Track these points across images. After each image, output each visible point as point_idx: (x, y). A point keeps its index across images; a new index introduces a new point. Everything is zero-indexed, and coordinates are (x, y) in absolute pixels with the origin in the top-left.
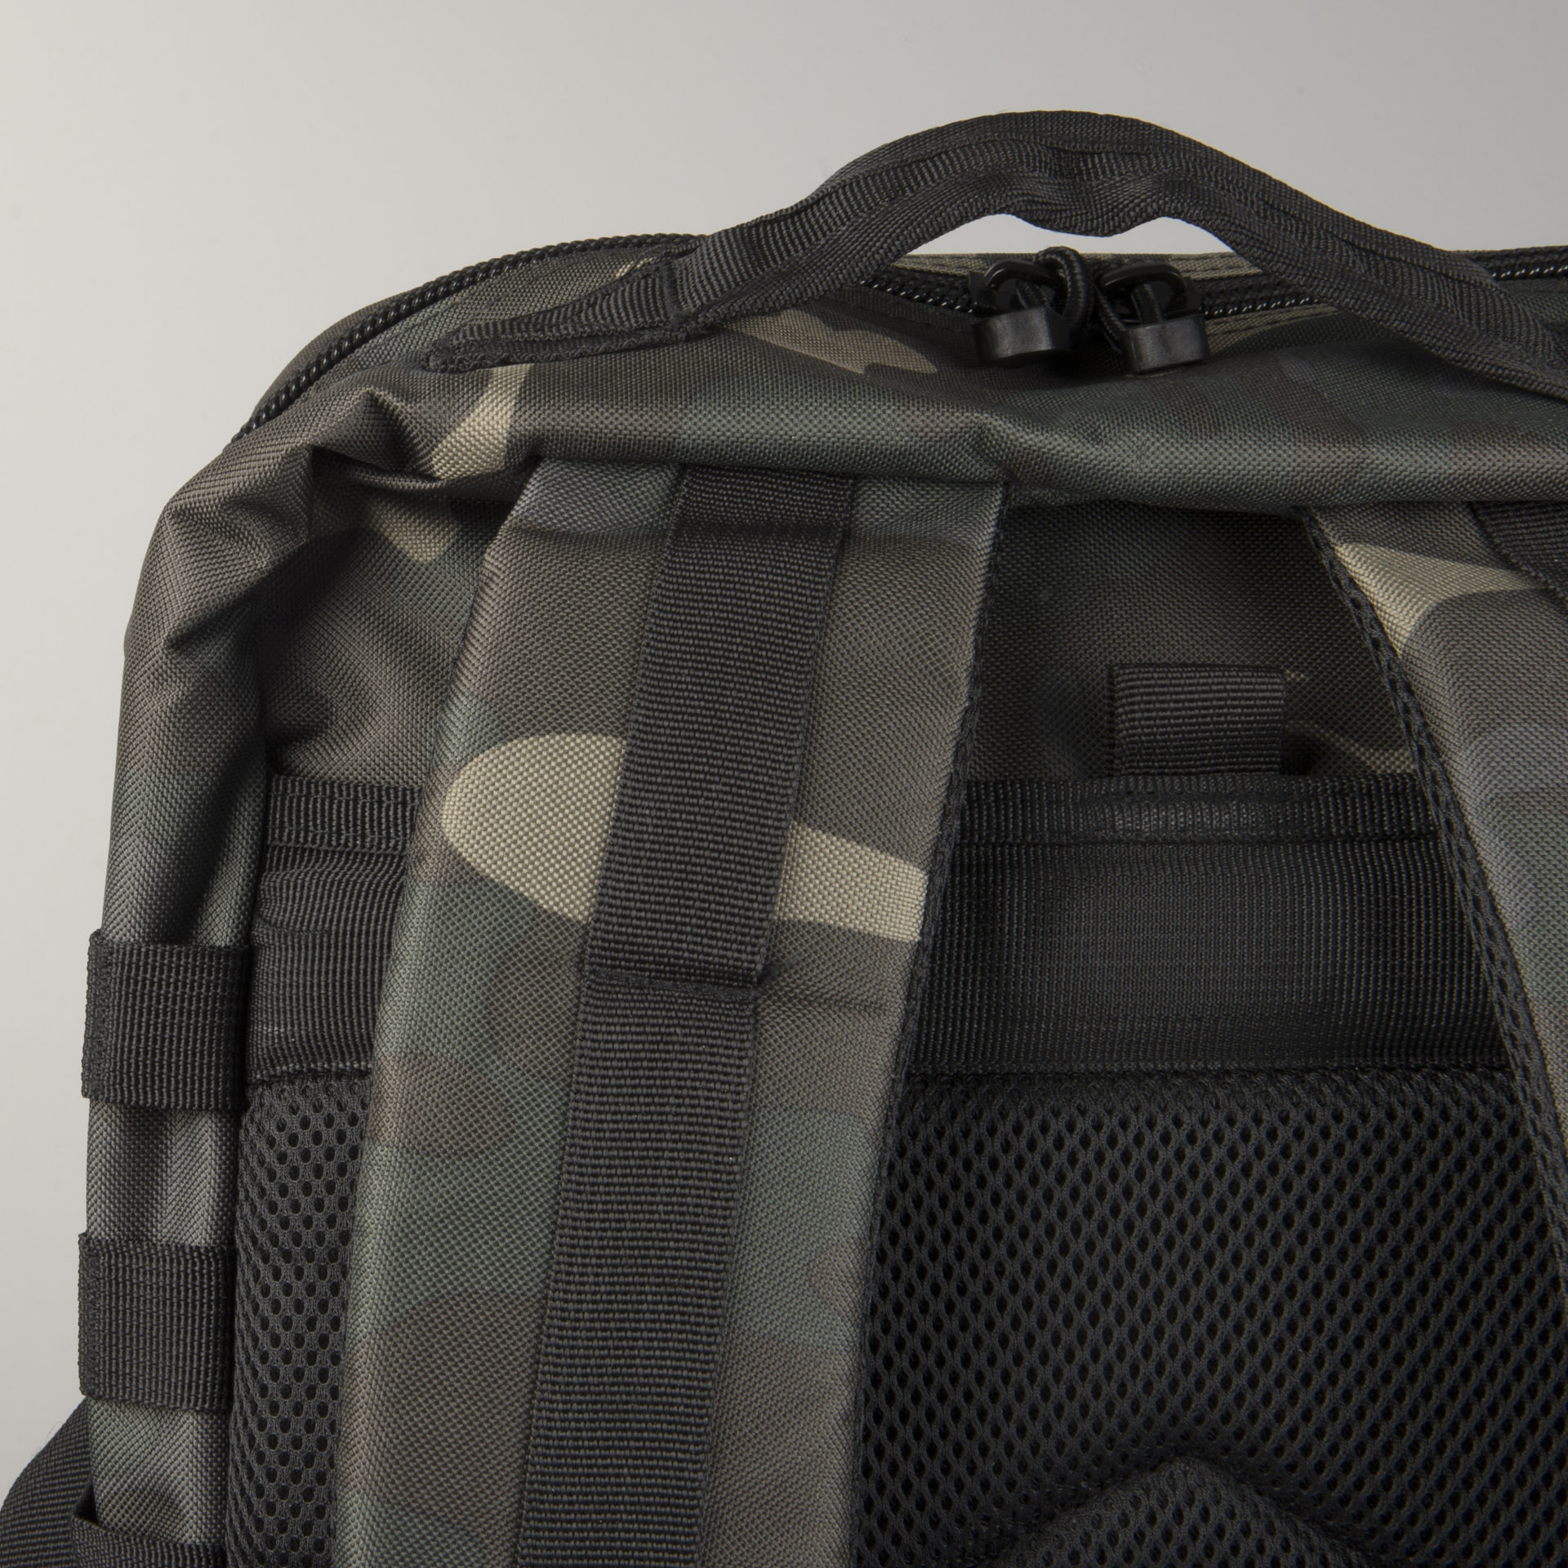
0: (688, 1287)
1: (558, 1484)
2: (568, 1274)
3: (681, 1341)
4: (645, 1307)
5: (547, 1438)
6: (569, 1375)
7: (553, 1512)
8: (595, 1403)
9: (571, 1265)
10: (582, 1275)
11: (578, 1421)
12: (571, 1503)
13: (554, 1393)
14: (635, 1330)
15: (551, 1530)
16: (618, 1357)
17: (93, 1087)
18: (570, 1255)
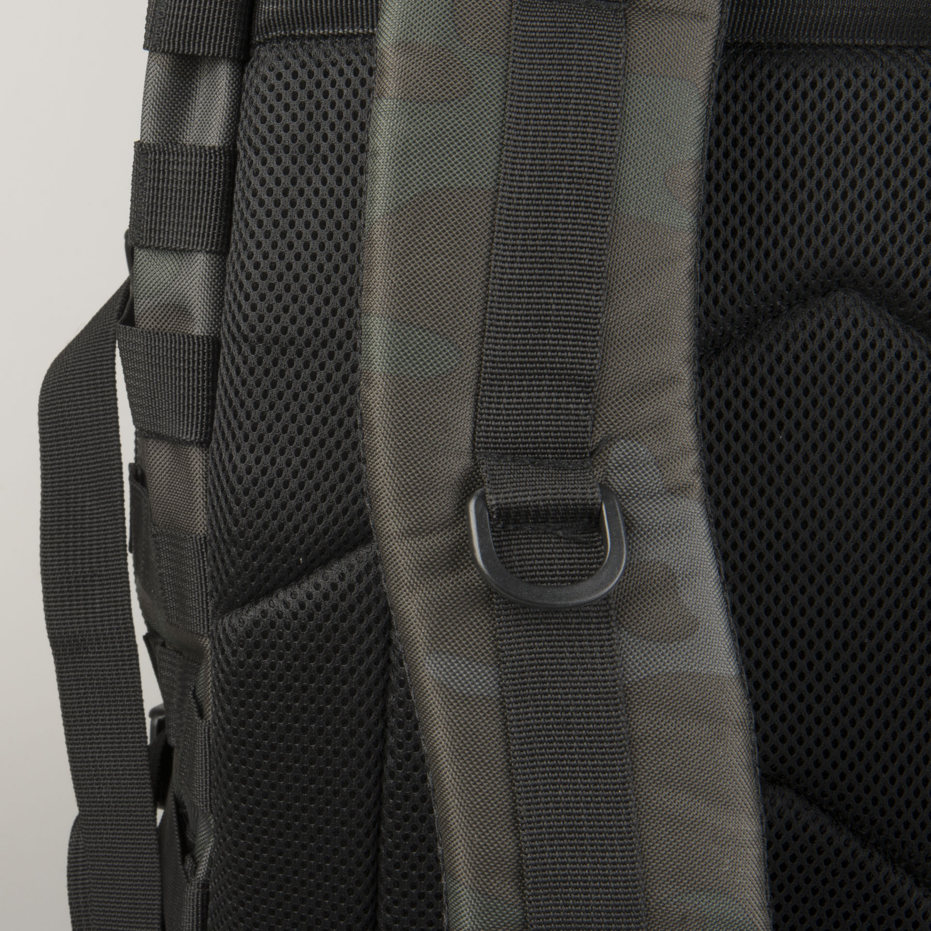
0: (589, 185)
1: (508, 309)
2: (512, 175)
3: (585, 219)
4: (561, 197)
5: (501, 279)
6: (515, 240)
7: (506, 327)
8: (531, 257)
9: (514, 169)
10: (521, 176)
11: (520, 269)
12: (517, 321)
13: (505, 250)
14: (555, 212)
15: (504, 339)
16: (545, 229)
17: (152, 43)
18: (513, 164)
